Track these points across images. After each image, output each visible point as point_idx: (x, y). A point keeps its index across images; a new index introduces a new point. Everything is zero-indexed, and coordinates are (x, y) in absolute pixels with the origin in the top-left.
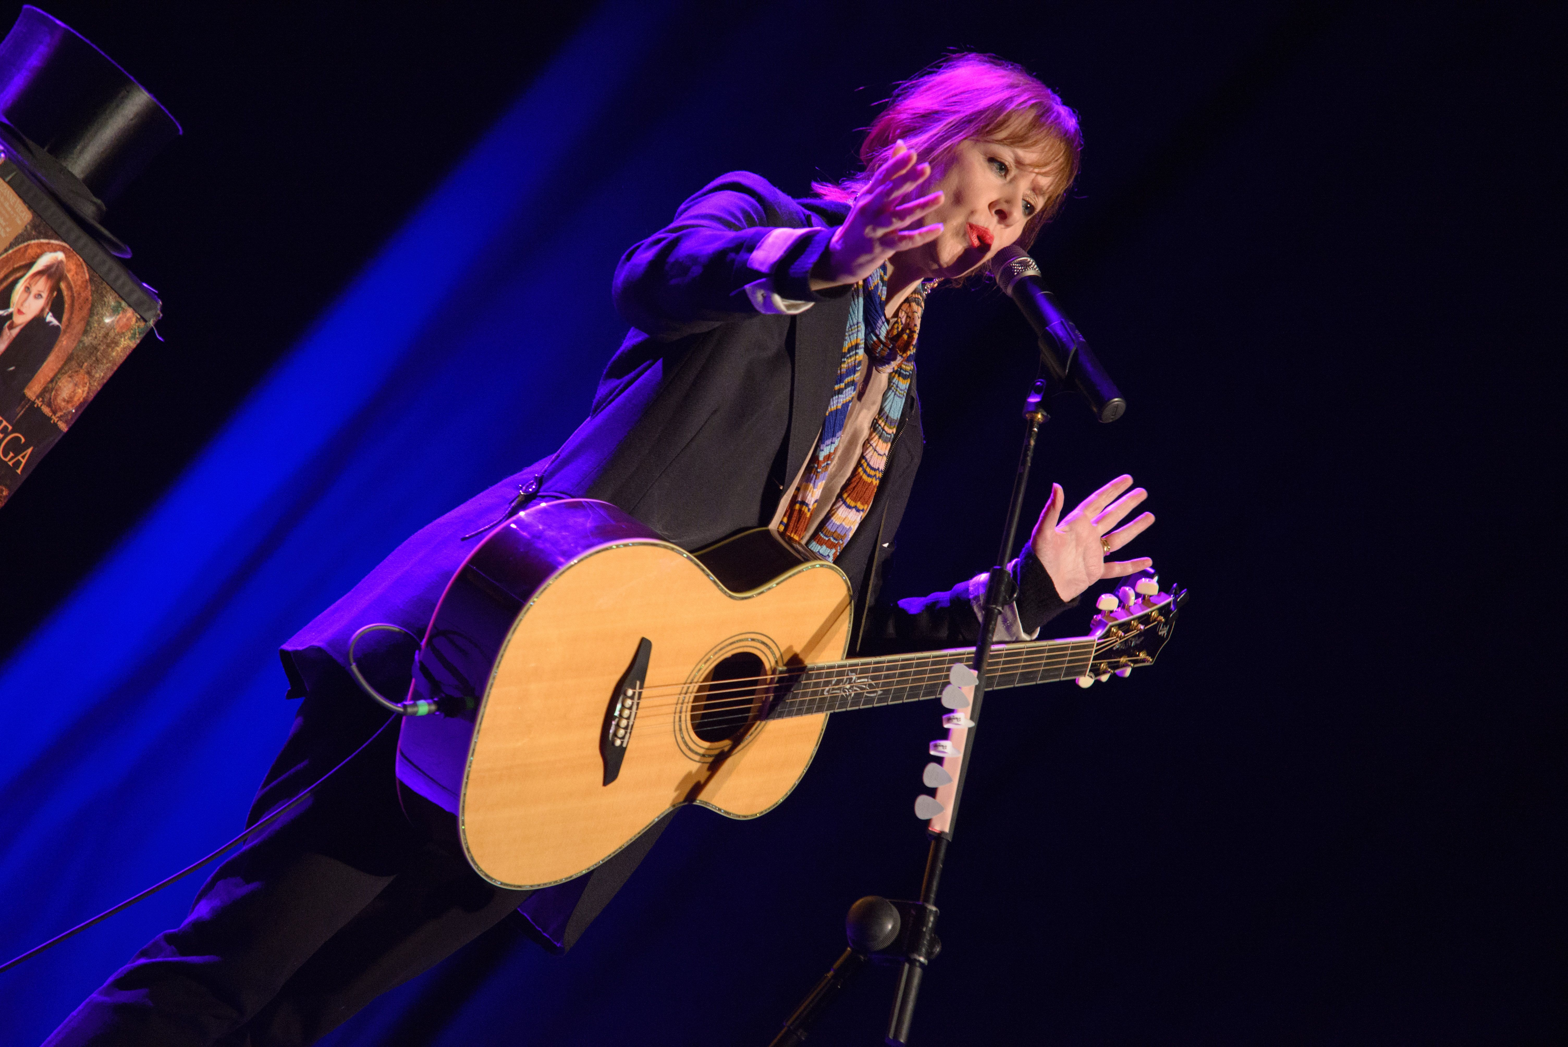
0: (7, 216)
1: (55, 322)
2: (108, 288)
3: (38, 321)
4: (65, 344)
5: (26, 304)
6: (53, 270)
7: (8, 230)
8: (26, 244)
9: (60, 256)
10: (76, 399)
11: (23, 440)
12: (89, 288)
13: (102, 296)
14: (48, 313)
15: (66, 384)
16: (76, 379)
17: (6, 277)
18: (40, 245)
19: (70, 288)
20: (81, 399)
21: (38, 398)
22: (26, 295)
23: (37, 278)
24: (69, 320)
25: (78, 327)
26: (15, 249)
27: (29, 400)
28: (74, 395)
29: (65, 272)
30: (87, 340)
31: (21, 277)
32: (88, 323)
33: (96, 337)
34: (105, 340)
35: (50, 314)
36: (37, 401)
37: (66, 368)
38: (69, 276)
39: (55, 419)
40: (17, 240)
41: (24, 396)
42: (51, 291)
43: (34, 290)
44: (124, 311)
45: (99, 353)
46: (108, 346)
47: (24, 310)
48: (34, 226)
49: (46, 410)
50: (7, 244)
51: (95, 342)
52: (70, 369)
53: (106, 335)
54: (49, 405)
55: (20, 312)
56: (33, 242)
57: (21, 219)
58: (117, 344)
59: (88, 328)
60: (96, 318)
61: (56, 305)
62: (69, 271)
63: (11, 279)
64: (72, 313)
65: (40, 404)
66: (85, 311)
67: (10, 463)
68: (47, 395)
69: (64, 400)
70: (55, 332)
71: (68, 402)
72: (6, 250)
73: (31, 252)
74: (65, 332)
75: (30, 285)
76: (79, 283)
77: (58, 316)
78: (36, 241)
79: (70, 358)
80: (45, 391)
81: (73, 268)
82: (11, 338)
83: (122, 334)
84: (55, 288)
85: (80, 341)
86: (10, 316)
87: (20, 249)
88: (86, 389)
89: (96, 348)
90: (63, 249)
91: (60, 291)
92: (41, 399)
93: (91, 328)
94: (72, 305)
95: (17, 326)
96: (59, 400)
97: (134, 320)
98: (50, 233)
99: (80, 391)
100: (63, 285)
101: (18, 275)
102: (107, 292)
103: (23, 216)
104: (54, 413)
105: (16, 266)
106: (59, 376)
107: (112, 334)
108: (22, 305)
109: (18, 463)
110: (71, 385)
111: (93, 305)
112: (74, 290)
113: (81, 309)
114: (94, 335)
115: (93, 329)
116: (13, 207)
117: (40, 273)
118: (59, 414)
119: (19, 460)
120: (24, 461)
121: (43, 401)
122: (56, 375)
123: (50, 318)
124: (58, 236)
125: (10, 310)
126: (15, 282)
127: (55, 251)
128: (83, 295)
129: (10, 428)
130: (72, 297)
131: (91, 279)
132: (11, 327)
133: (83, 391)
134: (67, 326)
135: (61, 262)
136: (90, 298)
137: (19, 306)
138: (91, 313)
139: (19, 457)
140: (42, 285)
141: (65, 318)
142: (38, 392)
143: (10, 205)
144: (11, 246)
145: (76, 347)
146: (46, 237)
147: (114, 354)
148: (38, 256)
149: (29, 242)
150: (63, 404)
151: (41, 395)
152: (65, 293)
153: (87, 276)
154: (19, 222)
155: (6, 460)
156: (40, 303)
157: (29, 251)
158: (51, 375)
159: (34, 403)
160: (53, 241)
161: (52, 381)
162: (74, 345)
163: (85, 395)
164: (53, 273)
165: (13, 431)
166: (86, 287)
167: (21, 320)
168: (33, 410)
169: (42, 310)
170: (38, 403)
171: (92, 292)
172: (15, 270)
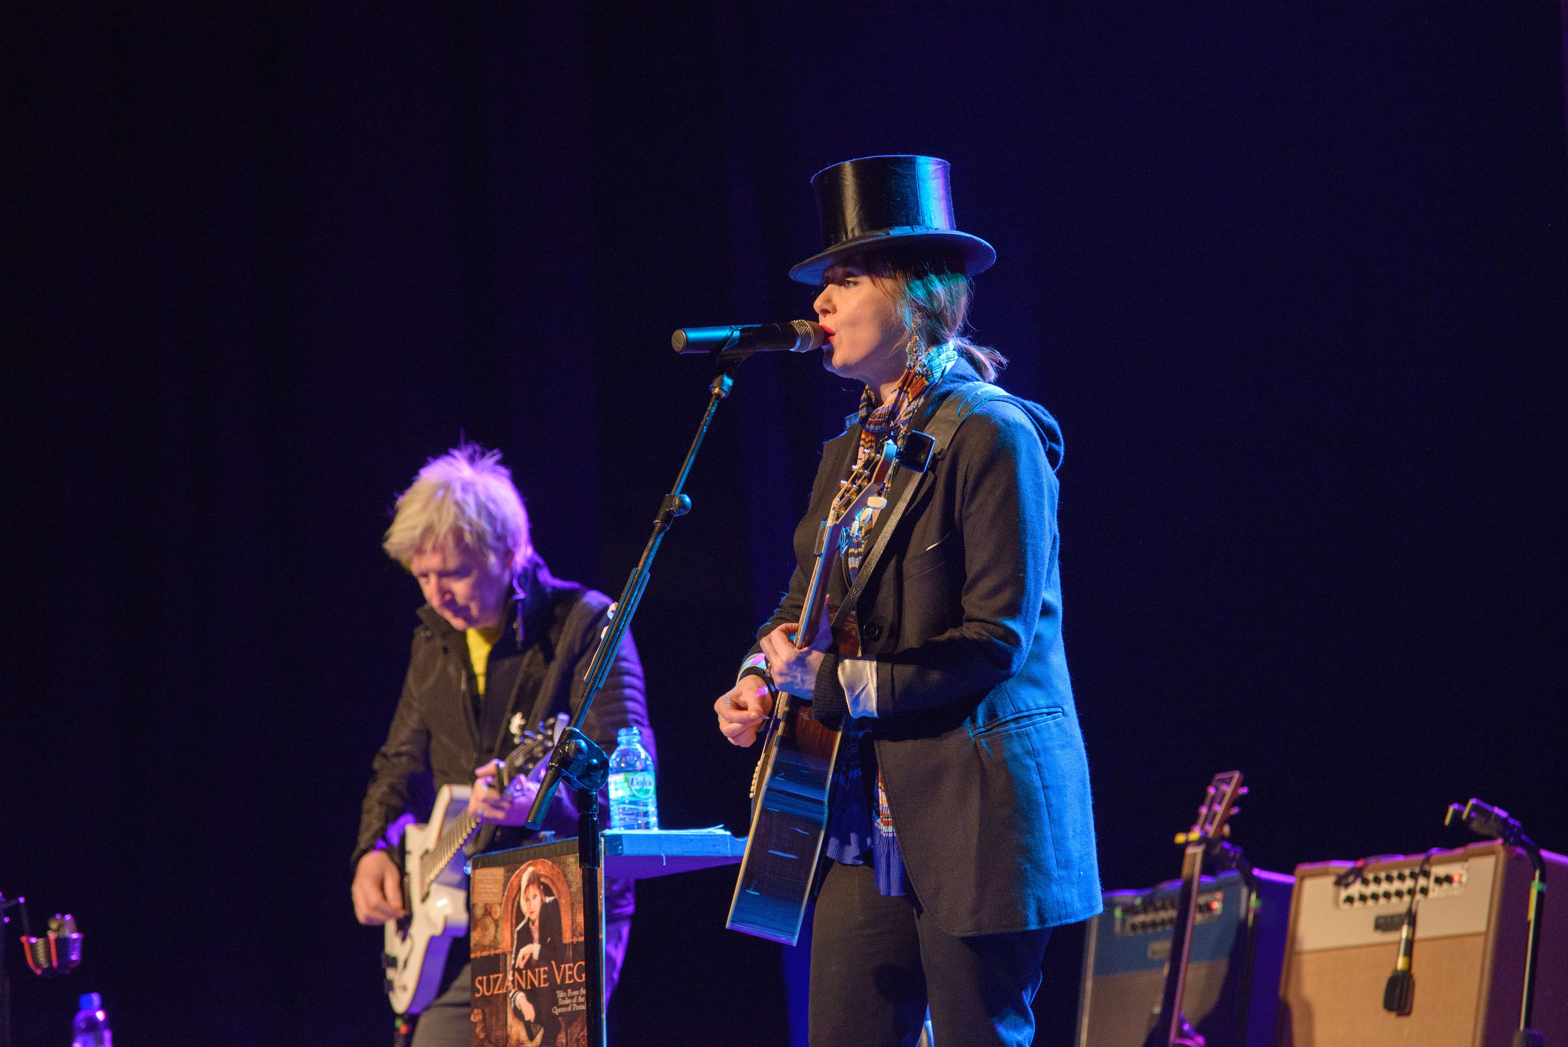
0: (492, 881)
1: (552, 898)
2: (566, 857)
3: (544, 906)
7: (497, 886)
8: (509, 883)
11: (583, 963)
12: (556, 866)
13: (565, 863)
14: (545, 899)
15: (579, 918)
17: (513, 906)
19: (546, 877)
21: (572, 938)
22: (528, 903)
23: (527, 890)
24: (557, 890)
25: (563, 888)
26: (507, 890)
29: (538, 873)
30: (574, 889)
31: (520, 898)
32: (568, 882)
33: (577, 883)
36: (574, 940)
37: (575, 911)
38: (542, 873)
40: (505, 886)
43: (531, 896)
47: (533, 910)
48: (508, 871)
50: (502, 892)
51: (579, 885)
52: (577, 910)
55: (532, 913)
57: (500, 875)
59: (569, 883)
60: (569, 875)
62: (540, 871)
64: (556, 886)
65: (576, 940)
66: (562, 878)
68: (576, 932)
72: (503, 895)
73: (515, 883)
74: (560, 897)
75: (527, 897)
76: (548, 870)
77: (552, 895)
78: (514, 876)
79: (572, 906)
85: (571, 893)
86: (529, 919)
90: (530, 865)
91: (543, 884)
92: (575, 937)
93: (571, 882)
94: (554, 883)
95: (536, 919)
98: (518, 865)
100: (542, 880)
101: (517, 899)
102: (566, 859)
103: (498, 873)
106: (574, 918)
111: (563, 872)
112: (549, 875)
113: (559, 880)
114: (575, 883)
115: (572, 881)
116: (492, 875)
117: (527, 886)
121: (577, 937)
122: (572, 920)
123: (548, 899)
124: (522, 863)
125: (527, 917)
126: (519, 903)
128: (555, 872)
129: (572, 965)
131: (554, 862)
132: (533, 923)
135: (533, 871)
136: (559, 870)
138: (565, 876)
140: (533, 890)
141: (555, 891)
143: (490, 876)
144: (504, 891)
145: (571, 898)
146: (516, 869)
148: (520, 881)
149: (511, 880)
151: (573, 934)
153: (550, 863)
154: (500, 877)
156: (538, 898)
158: (570, 922)
159: (573, 943)
161: (573, 924)
162: (569, 897)
164: (534, 880)
165: (574, 965)
166: (553, 868)
167: (535, 916)
168: (576, 946)
169: (542, 900)
170: (575, 940)
171: (558, 867)
172: (514, 899)
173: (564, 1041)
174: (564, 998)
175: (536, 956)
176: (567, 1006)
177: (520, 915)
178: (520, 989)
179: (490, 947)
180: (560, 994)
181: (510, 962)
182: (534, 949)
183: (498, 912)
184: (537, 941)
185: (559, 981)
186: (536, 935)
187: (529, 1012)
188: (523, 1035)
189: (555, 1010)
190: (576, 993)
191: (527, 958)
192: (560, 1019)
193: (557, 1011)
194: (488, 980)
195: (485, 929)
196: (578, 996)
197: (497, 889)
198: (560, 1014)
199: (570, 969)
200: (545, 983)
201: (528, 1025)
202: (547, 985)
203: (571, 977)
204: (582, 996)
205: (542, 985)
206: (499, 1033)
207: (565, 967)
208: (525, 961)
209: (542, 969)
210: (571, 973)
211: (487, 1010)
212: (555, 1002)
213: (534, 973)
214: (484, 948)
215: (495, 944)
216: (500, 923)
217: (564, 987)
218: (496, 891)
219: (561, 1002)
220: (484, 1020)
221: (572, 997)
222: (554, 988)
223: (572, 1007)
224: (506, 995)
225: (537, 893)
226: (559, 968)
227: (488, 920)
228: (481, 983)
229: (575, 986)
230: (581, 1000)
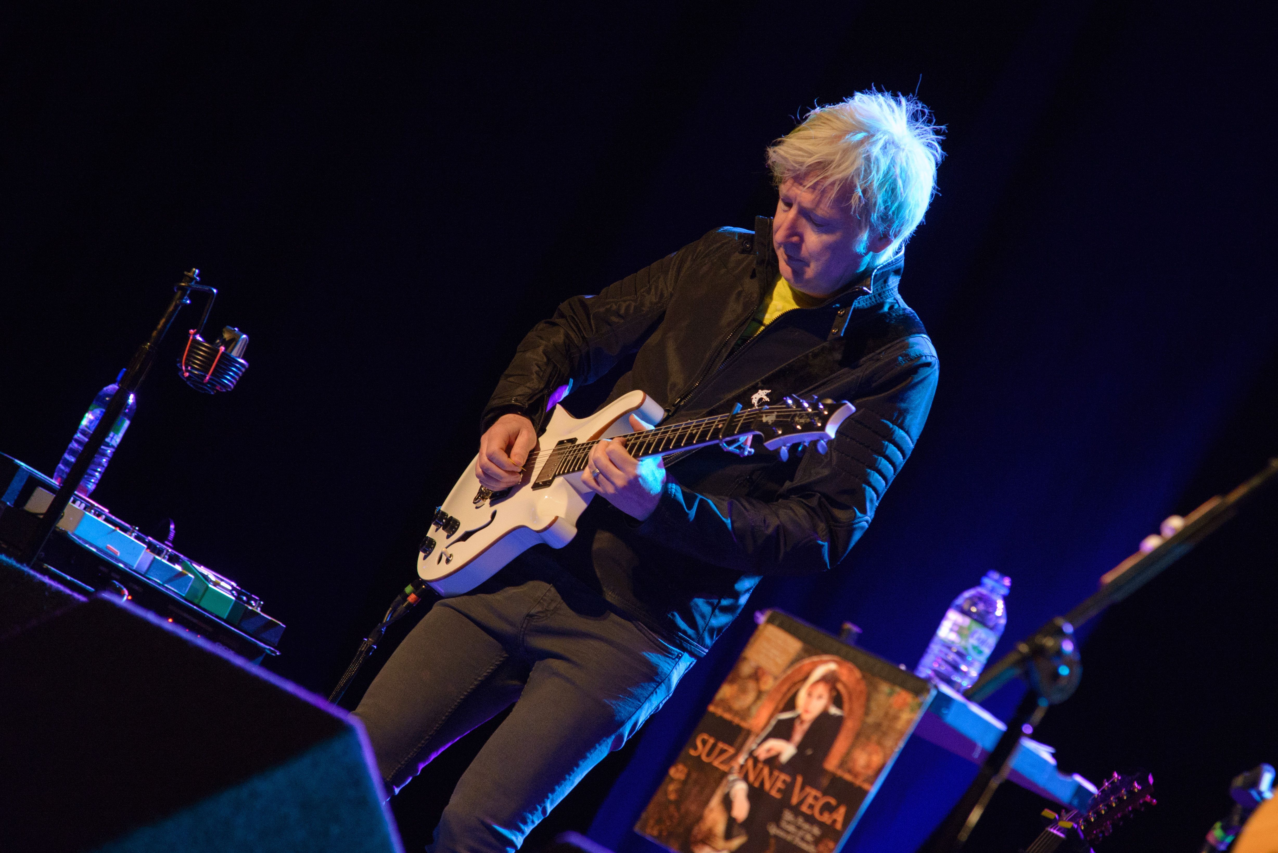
0: (781, 648)
2: (881, 680)
3: (824, 715)
4: (849, 726)
7: (783, 657)
8: (800, 663)
9: (832, 666)
10: (873, 765)
11: (834, 802)
12: (863, 683)
13: (876, 687)
15: (861, 754)
16: (868, 749)
17: (789, 690)
20: (878, 767)
21: (838, 769)
24: (851, 710)
25: (858, 712)
26: (792, 668)
28: (871, 762)
30: (870, 720)
32: (867, 709)
34: (886, 717)
37: (856, 744)
39: (859, 783)
40: (793, 663)
44: (899, 694)
45: (883, 727)
46: (891, 721)
48: (805, 650)
49: (848, 777)
50: (785, 667)
51: (878, 720)
52: (859, 745)
53: (887, 713)
54: (850, 773)
55: (807, 711)
56: (807, 661)
57: (793, 648)
58: (899, 719)
59: (868, 712)
60: (873, 702)
61: (837, 700)
63: (793, 691)
64: (851, 705)
66: (863, 700)
67: (828, 822)
68: (846, 766)
69: (862, 767)
71: (866, 769)
72: (784, 671)
73: (806, 669)
76: (853, 682)
78: (809, 660)
79: (858, 736)
80: (842, 764)
83: (902, 710)
85: (863, 723)
86: (799, 717)
87: (796, 668)
88: (879, 758)
89: (880, 724)
94: (850, 699)
96: (857, 768)
97: (910, 699)
98: (821, 652)
99: (874, 760)
100: (840, 686)
102: (880, 683)
103: (794, 645)
104: (857, 778)
105: (795, 680)
106: (852, 749)
107: (892, 711)
109: (835, 821)
110: (865, 755)
111: (868, 694)
112: (850, 687)
113: (859, 700)
114: (875, 717)
115: (872, 713)
116: (785, 642)
118: (862, 778)
119: (835, 819)
120: (841, 819)
121: (844, 771)
122: (849, 750)
123: (834, 711)
124: (828, 654)
128: (858, 688)
129: (820, 795)
130: (850, 694)
131: (863, 677)
133: (877, 760)
136: (865, 690)
138: (868, 699)
139: (835, 816)
140: (822, 689)
142: (837, 765)
143: (783, 641)
144: (788, 667)
145: (861, 728)
146: (817, 655)
147: (900, 726)
149: (803, 661)
150: (863, 771)
151: (841, 766)
153: (859, 676)
154: (792, 651)
155: (824, 819)
157: (804, 667)
158: (845, 750)
159: (836, 773)
161: (847, 754)
162: (859, 726)
163: (879, 763)
164: (830, 680)
165: (822, 797)
166: (859, 683)
168: (836, 780)
170: (840, 773)
171: (866, 686)
172: (795, 684)
174: (789, 823)
176: (788, 832)
177: (791, 705)
178: (746, 778)
179: (736, 713)
180: (788, 816)
181: (751, 744)
183: (768, 684)
185: (795, 801)
186: (798, 736)
187: (741, 809)
188: (720, 828)
190: (806, 826)
191: (773, 753)
193: (773, 830)
194: (714, 746)
195: (743, 691)
196: (808, 832)
197: (782, 660)
198: (776, 837)
199: (816, 798)
201: (731, 822)
203: (811, 806)
204: (812, 835)
206: (693, 808)
210: (814, 802)
211: (694, 775)
212: (777, 819)
213: (771, 774)
214: (730, 709)
215: (745, 714)
216: (764, 698)
217: (796, 811)
218: (780, 662)
219: (784, 824)
220: (684, 783)
221: (799, 828)
222: (784, 803)
223: (794, 838)
224: (724, 775)
226: (802, 788)
227: (751, 685)
228: (704, 742)
229: (810, 819)
230: (809, 837)
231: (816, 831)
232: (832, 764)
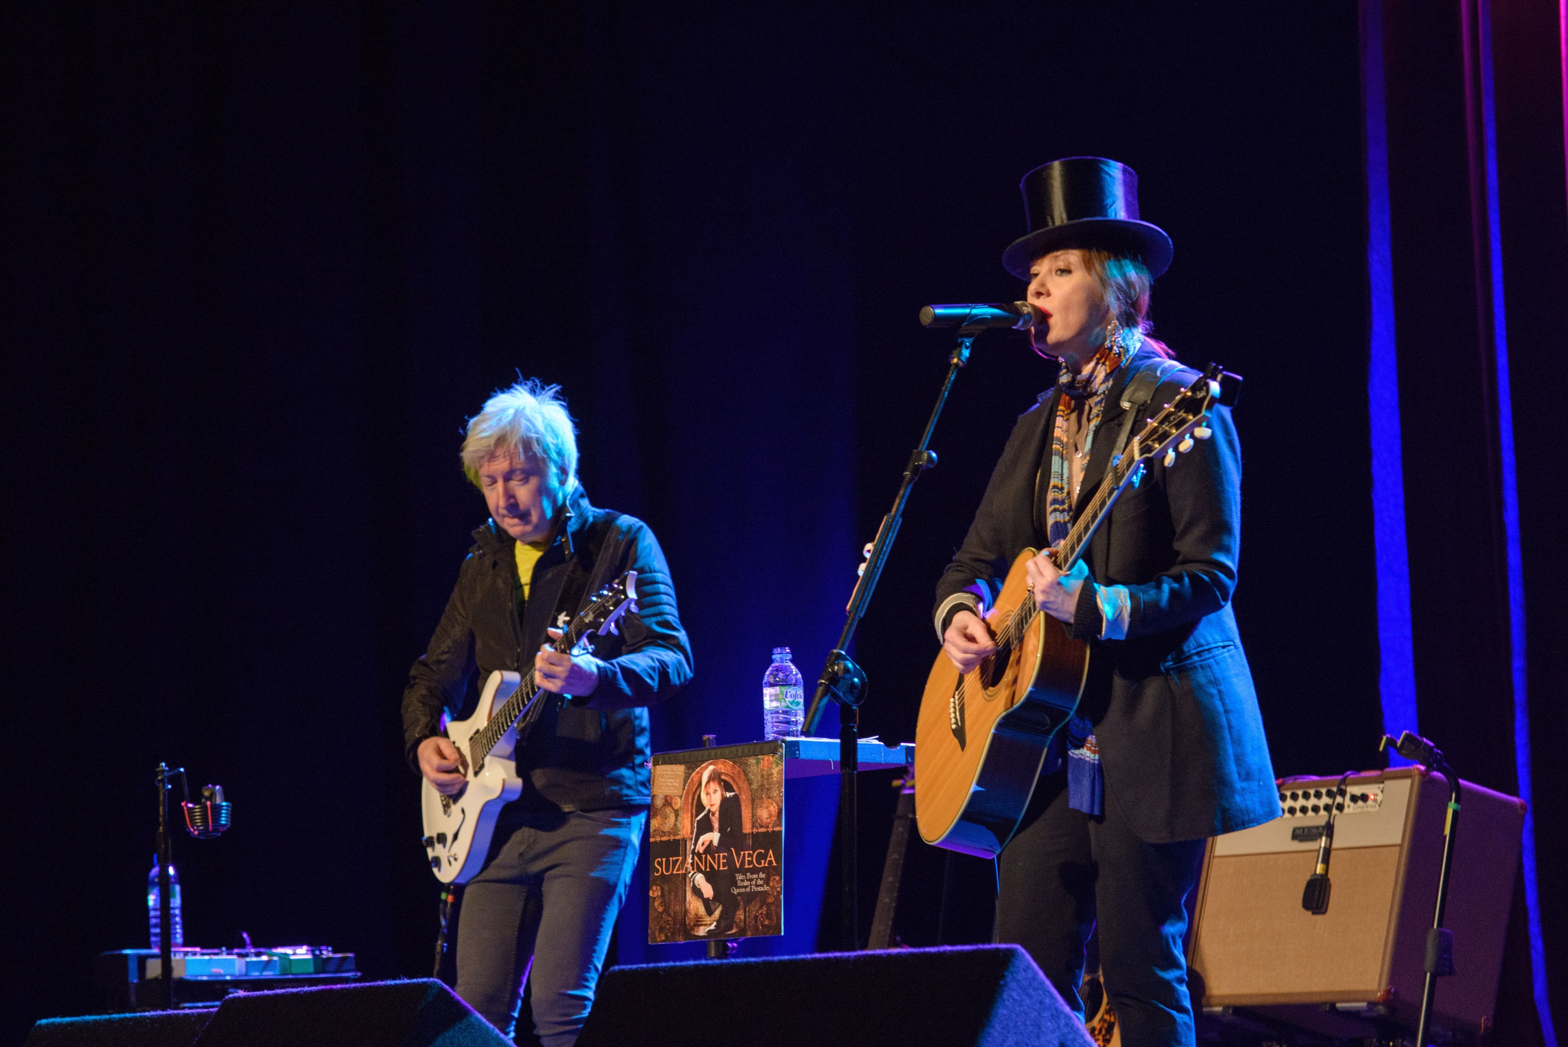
0: (673, 776)
1: (732, 794)
2: (747, 758)
3: (724, 800)
4: (743, 797)
5: (712, 799)
6: (713, 775)
7: (677, 781)
9: (711, 767)
10: (773, 813)
11: (763, 851)
12: (736, 766)
13: (746, 764)
15: (761, 812)
16: (765, 805)
17: (693, 799)
18: (698, 773)
20: (777, 811)
21: (752, 829)
22: (709, 797)
23: (708, 785)
24: (738, 787)
25: (744, 785)
26: (687, 785)
27: (749, 834)
28: (771, 812)
30: (755, 786)
32: (748, 780)
33: (758, 782)
34: (764, 779)
35: (727, 793)
37: (755, 806)
38: (723, 771)
39: (770, 829)
40: (685, 781)
41: (745, 834)
42: (719, 784)
43: (711, 791)
44: (763, 759)
45: (766, 786)
46: (768, 779)
48: (688, 768)
49: (762, 830)
50: (682, 786)
51: (759, 784)
52: (757, 805)
53: (762, 776)
54: (762, 827)
55: (712, 805)
56: (693, 774)
57: (680, 772)
58: (772, 774)
59: (751, 781)
60: (751, 774)
61: (727, 787)
64: (737, 784)
66: (743, 776)
67: (766, 865)
68: (757, 824)
69: (767, 818)
70: (736, 798)
71: (770, 818)
72: (684, 789)
73: (696, 779)
74: (740, 793)
76: (729, 769)
78: (694, 773)
79: (753, 801)
80: (754, 823)
81: (722, 766)
82: (718, 818)
83: (770, 769)
84: (720, 781)
85: (751, 790)
86: (709, 811)
87: (690, 783)
88: (775, 804)
89: (762, 786)
90: (711, 764)
91: (724, 781)
92: (754, 828)
94: (734, 781)
95: (716, 812)
96: (765, 821)
97: (771, 758)
99: (772, 808)
100: (723, 777)
101: (698, 792)
102: (747, 760)
103: (679, 769)
104: (768, 827)
105: (694, 791)
106: (754, 812)
107: (765, 773)
108: (711, 802)
109: (770, 862)
110: (765, 810)
111: (744, 771)
112: (729, 774)
113: (739, 778)
114: (756, 781)
115: (753, 780)
116: (672, 771)
117: (708, 782)
118: (770, 826)
119: (769, 860)
120: (773, 859)
121: (757, 828)
122: (753, 813)
123: (728, 795)
124: (703, 762)
125: (707, 809)
126: (699, 796)
127: (707, 768)
128: (736, 772)
129: (751, 852)
130: (732, 778)
131: (734, 763)
132: (713, 814)
133: (774, 807)
134: (740, 790)
135: (714, 769)
136: (740, 770)
137: (710, 803)
138: (746, 775)
139: (768, 859)
140: (713, 786)
141: (735, 788)
142: (751, 827)
143: (670, 771)
144: (684, 785)
145: (752, 794)
147: (775, 779)
148: (701, 777)
150: (768, 820)
151: (753, 826)
152: (727, 779)
153: (731, 763)
154: (680, 773)
155: (763, 865)
156: (719, 793)
157: (694, 779)
158: (750, 815)
159: (753, 833)
160: (703, 766)
161: (753, 817)
162: (750, 794)
163: (776, 807)
164: (715, 777)
165: (754, 852)
166: (734, 767)
167: (716, 808)
168: (755, 836)
169: (722, 795)
170: (755, 830)
171: (740, 767)
173: (742, 917)
174: (742, 881)
175: (716, 843)
176: (746, 887)
177: (700, 807)
179: (669, 833)
180: (740, 877)
182: (714, 837)
183: (678, 803)
184: (717, 830)
185: (738, 866)
186: (716, 825)
189: (733, 890)
190: (755, 876)
191: (707, 844)
192: (739, 898)
193: (736, 891)
194: (667, 862)
195: (665, 816)
196: (757, 879)
197: (678, 783)
198: (739, 894)
199: (749, 855)
200: (724, 866)
202: (726, 868)
203: (750, 862)
204: (761, 879)
205: (721, 868)
206: (677, 908)
207: (744, 854)
208: (705, 847)
209: (721, 855)
210: (750, 859)
211: (666, 888)
212: (734, 883)
213: (713, 858)
214: (663, 834)
215: (674, 830)
216: (680, 813)
218: (677, 785)
219: (740, 884)
220: (663, 896)
221: (751, 880)
223: (751, 888)
225: (718, 788)
226: (738, 855)
227: (668, 811)
228: (660, 864)
229: (754, 871)
230: (760, 882)
231: (762, 875)
232: (747, 828)
